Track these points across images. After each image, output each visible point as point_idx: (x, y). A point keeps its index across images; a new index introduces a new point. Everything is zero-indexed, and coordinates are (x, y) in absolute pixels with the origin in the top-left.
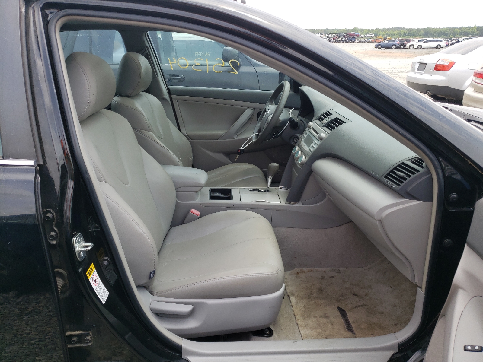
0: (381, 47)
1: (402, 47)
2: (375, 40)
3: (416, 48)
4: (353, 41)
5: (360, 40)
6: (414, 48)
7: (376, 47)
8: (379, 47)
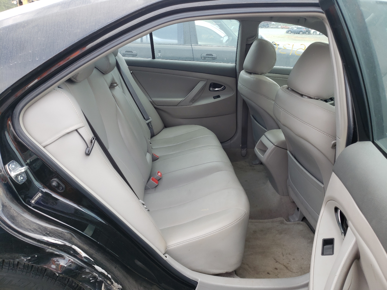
0: (291, 33)
1: (307, 33)
2: (284, 27)
3: (319, 34)
4: (267, 27)
5: (272, 26)
6: (317, 34)
7: (287, 32)
8: (290, 32)
